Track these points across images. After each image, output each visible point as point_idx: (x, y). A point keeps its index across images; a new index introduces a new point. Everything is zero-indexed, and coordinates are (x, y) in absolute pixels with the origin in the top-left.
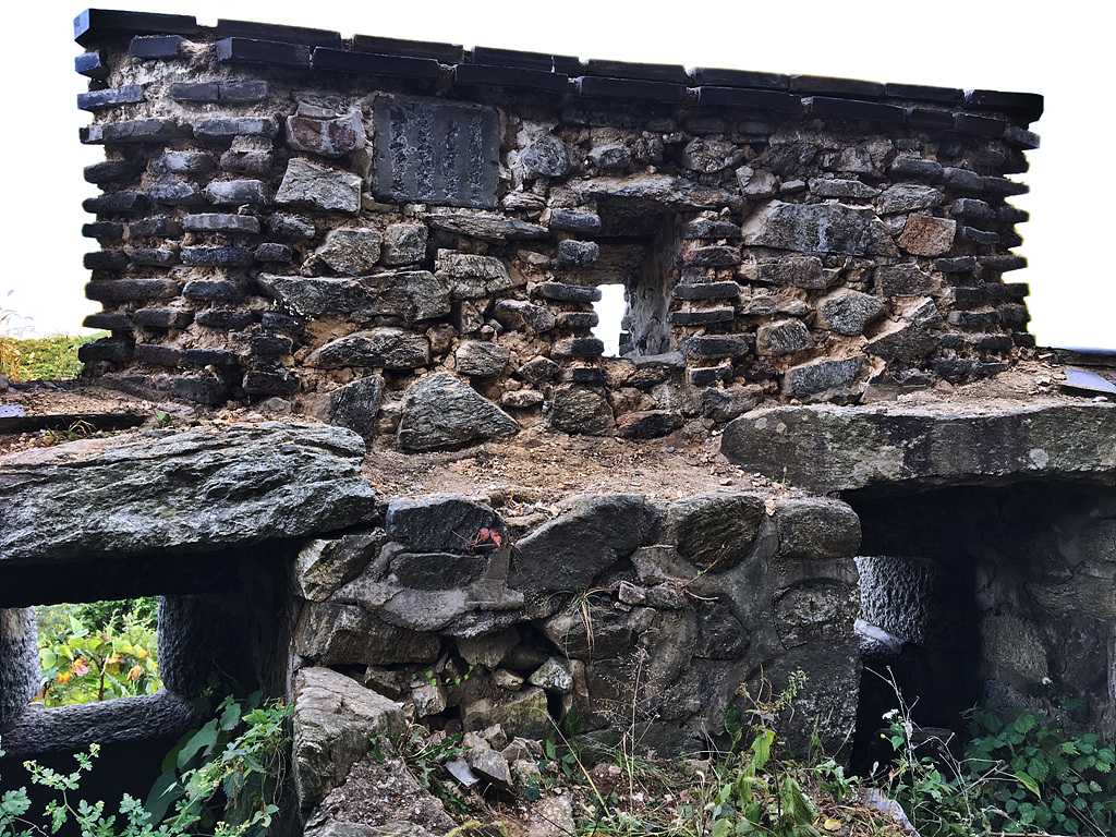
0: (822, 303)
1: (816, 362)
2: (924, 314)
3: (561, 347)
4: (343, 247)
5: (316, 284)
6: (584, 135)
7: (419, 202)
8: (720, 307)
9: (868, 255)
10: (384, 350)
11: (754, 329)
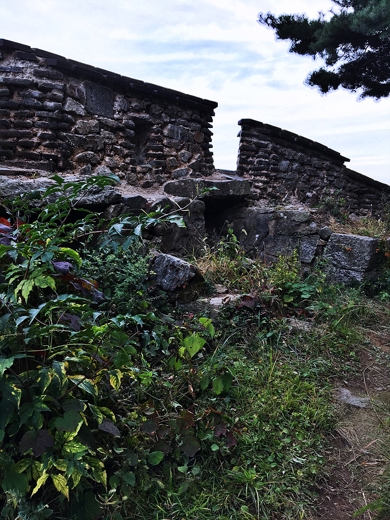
0: (179, 153)
1: (178, 169)
2: (199, 158)
3: (128, 160)
4: (81, 126)
5: (76, 136)
6: (130, 99)
7: (97, 114)
8: (160, 152)
9: (188, 141)
10: (91, 158)
11: (165, 159)
